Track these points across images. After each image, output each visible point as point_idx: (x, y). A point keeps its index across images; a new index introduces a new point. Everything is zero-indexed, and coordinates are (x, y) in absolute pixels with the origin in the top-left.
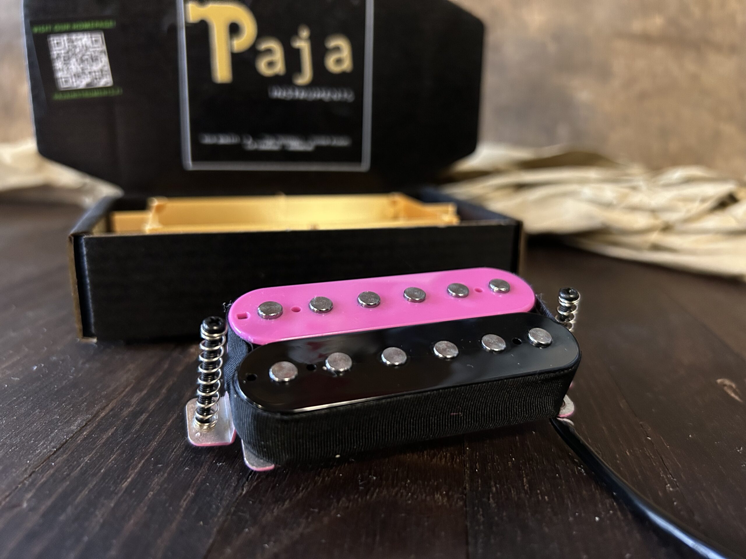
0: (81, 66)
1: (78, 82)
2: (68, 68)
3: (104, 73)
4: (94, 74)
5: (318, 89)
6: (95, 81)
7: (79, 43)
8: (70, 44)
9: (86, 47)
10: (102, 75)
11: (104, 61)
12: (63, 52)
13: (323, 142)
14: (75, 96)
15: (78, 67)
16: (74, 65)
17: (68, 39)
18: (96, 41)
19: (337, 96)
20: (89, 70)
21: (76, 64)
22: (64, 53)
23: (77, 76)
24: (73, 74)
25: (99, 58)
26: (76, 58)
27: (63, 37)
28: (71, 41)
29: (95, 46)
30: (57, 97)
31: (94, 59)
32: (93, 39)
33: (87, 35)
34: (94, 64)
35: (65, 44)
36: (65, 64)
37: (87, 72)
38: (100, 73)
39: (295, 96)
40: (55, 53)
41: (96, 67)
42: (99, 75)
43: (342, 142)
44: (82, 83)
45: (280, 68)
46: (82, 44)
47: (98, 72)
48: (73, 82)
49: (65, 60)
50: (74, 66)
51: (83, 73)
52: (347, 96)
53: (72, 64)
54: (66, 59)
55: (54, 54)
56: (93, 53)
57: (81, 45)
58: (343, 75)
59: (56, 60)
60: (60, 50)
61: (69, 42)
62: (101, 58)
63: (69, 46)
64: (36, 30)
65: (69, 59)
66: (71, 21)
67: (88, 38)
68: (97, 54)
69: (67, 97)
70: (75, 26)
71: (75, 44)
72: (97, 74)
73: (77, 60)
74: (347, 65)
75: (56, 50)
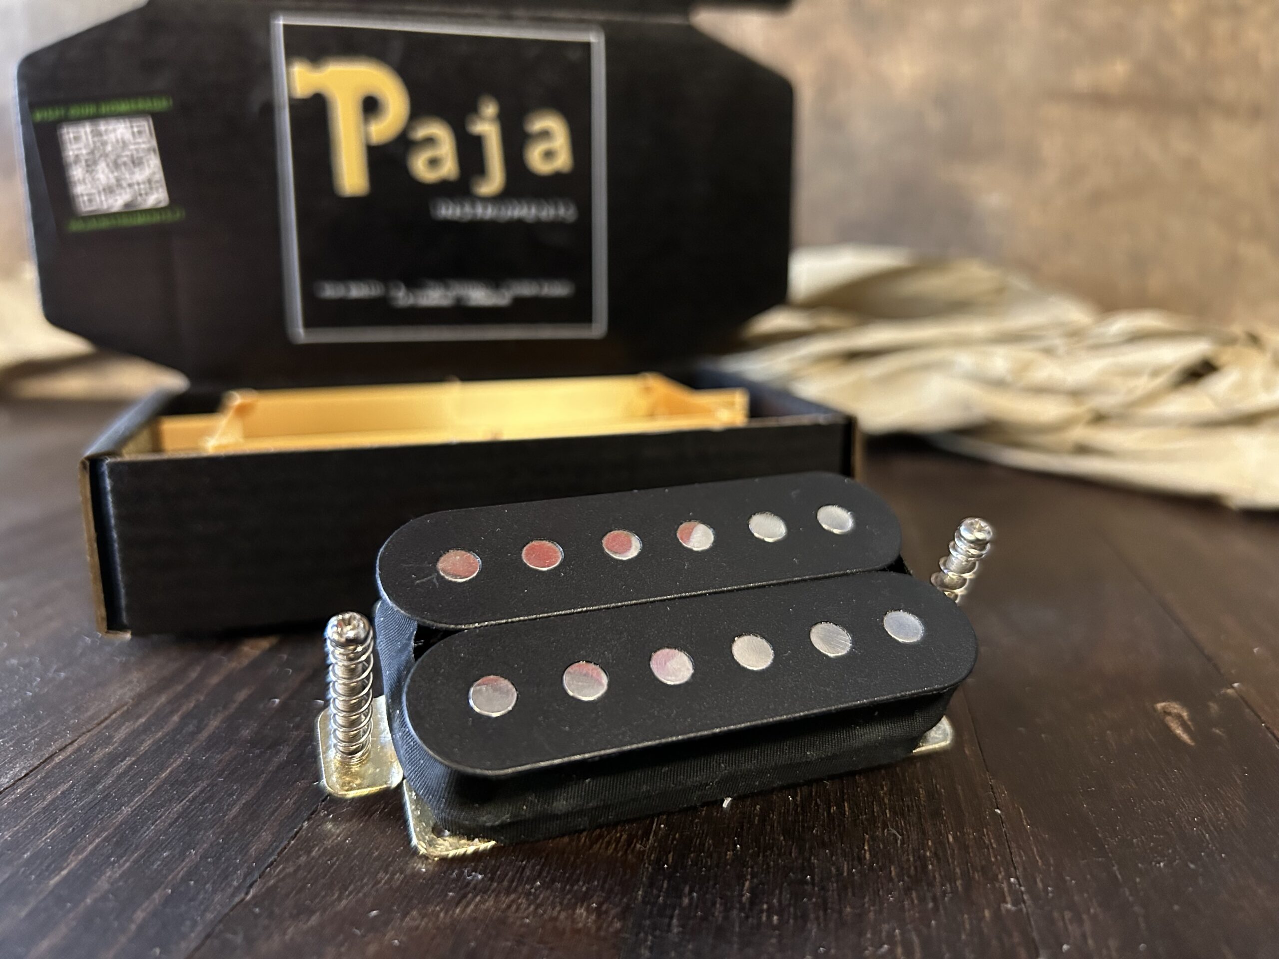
0: (116, 174)
1: (111, 201)
2: (93, 179)
3: (154, 186)
4: (136, 187)
5: (516, 202)
6: (139, 198)
7: (112, 137)
8: (96, 139)
9: (124, 142)
10: (151, 188)
11: (153, 166)
12: (84, 152)
13: (527, 289)
14: (105, 224)
15: (111, 176)
16: (103, 172)
17: (92, 131)
18: (140, 132)
19: (547, 212)
20: (130, 181)
21: (106, 170)
22: (88, 154)
23: (109, 190)
24: (101, 188)
25: (144, 161)
26: (106, 161)
27: (84, 126)
28: (97, 134)
29: (140, 140)
30: (75, 226)
31: (136, 162)
32: (136, 130)
33: (125, 122)
34: (137, 170)
35: (87, 139)
36: (87, 171)
37: (124, 184)
38: (147, 185)
39: (475, 215)
40: (71, 153)
41: (140, 176)
42: (145, 189)
43: (558, 290)
44: (117, 203)
45: (449, 168)
46: (116, 137)
47: (144, 183)
48: (101, 202)
49: (88, 166)
50: (104, 174)
51: (119, 185)
52: (564, 212)
53: (100, 171)
54: (89, 163)
55: (69, 156)
56: (135, 152)
57: (114, 140)
58: (557, 177)
59: (73, 165)
60: (80, 149)
61: (93, 136)
62: (148, 161)
63: (94, 142)
64: (39, 116)
65: (95, 163)
66: (97, 100)
67: (126, 128)
68: (141, 154)
69: (93, 225)
70: (104, 109)
71: (105, 138)
72: (142, 186)
73: (108, 165)
74: (563, 161)
75: (73, 150)
